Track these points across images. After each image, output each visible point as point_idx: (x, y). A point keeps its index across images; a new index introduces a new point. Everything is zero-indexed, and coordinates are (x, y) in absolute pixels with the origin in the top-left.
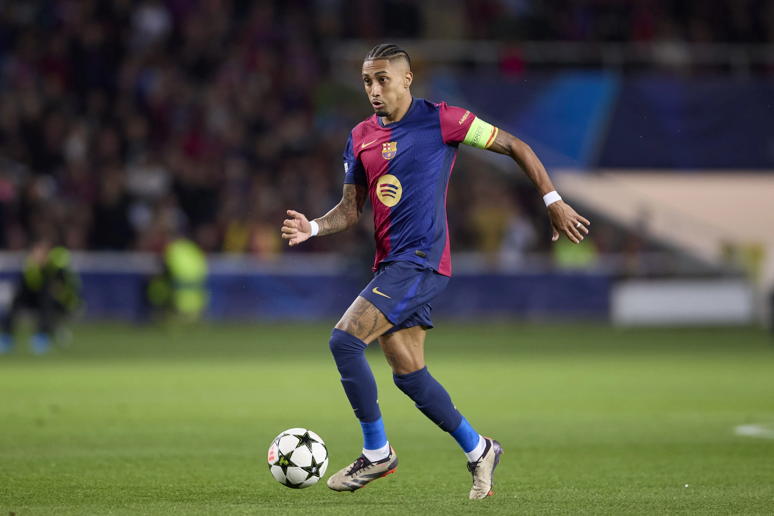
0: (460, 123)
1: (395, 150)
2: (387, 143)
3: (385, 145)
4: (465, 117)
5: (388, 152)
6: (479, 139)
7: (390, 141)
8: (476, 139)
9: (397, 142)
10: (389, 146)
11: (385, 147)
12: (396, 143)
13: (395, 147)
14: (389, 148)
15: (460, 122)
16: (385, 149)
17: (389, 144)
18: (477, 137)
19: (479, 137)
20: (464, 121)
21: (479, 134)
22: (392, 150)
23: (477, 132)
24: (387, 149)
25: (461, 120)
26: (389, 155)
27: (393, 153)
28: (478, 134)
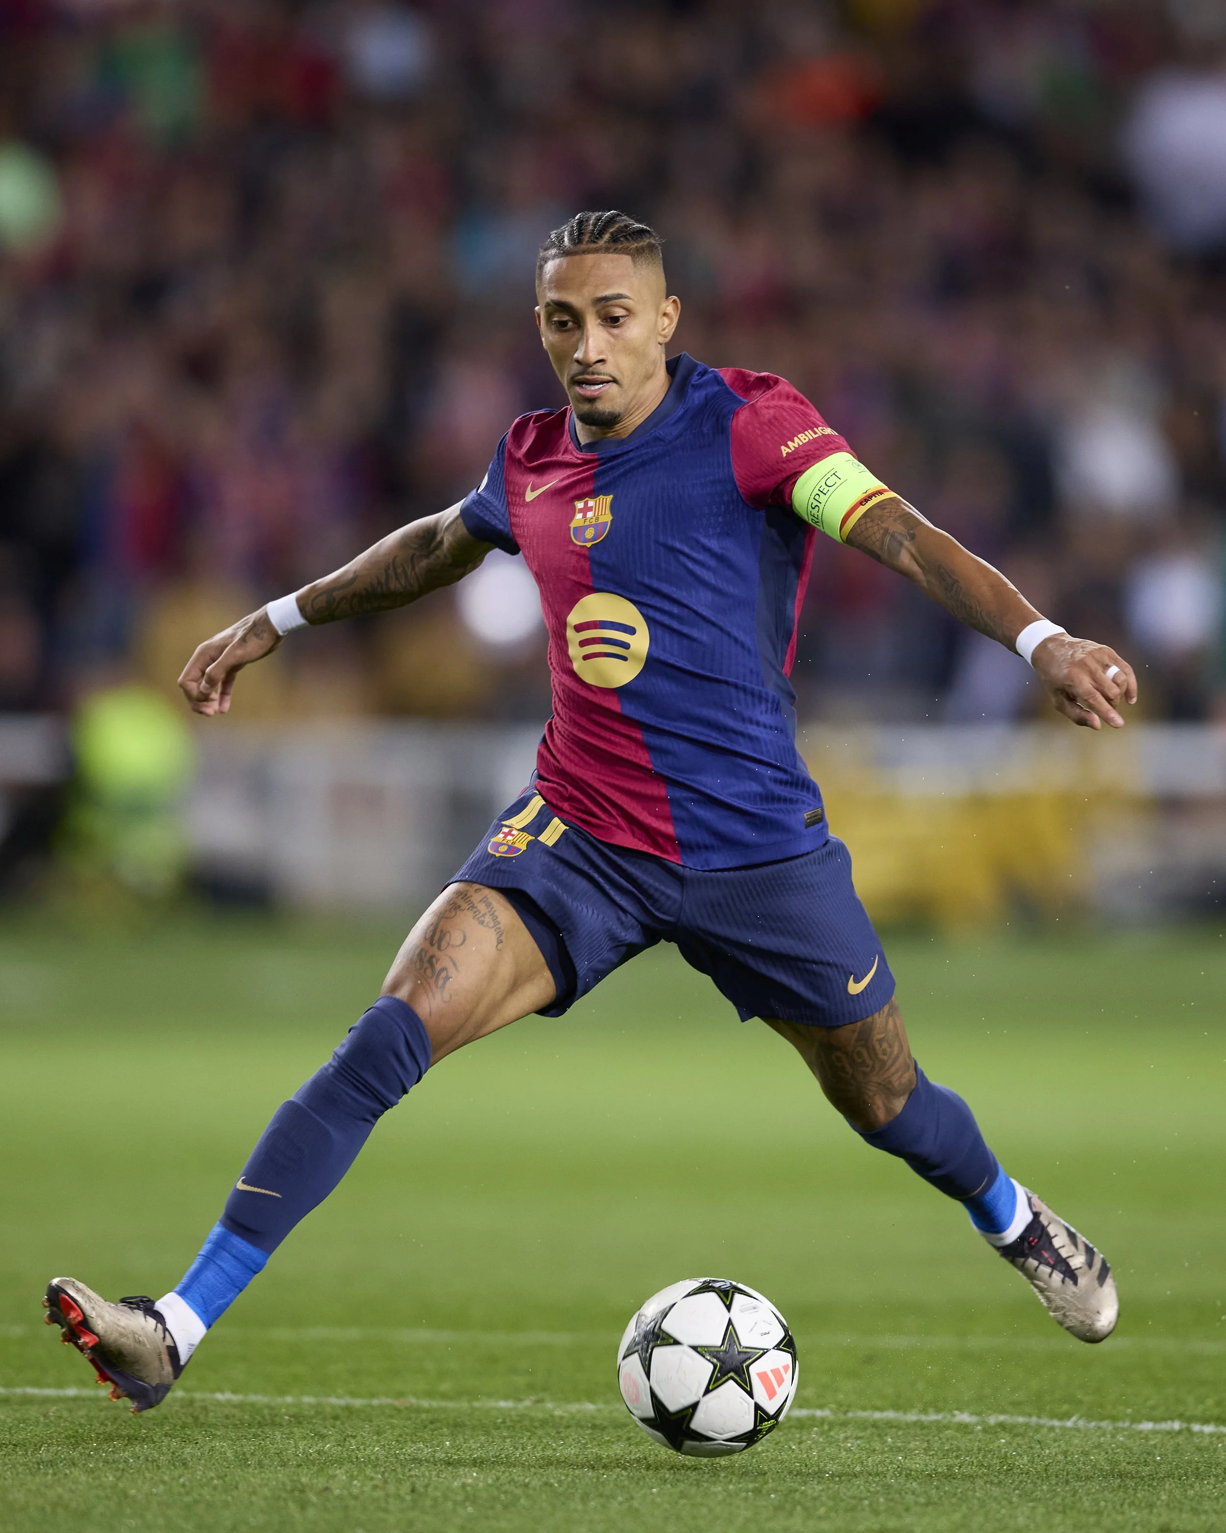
0: (785, 451)
1: (607, 518)
2: (587, 499)
3: (580, 505)
4: (802, 439)
5: (587, 523)
6: (823, 504)
7: (593, 494)
8: (816, 503)
9: (611, 496)
10: (590, 509)
11: (581, 511)
12: (610, 498)
13: (608, 511)
14: (590, 514)
15: (783, 448)
16: (579, 516)
17: (591, 503)
18: (817, 497)
19: (823, 498)
20: (797, 446)
21: (827, 488)
22: (597, 519)
23: (822, 483)
24: (584, 516)
25: (789, 443)
26: (590, 533)
27: (599, 527)
28: (821, 489)
